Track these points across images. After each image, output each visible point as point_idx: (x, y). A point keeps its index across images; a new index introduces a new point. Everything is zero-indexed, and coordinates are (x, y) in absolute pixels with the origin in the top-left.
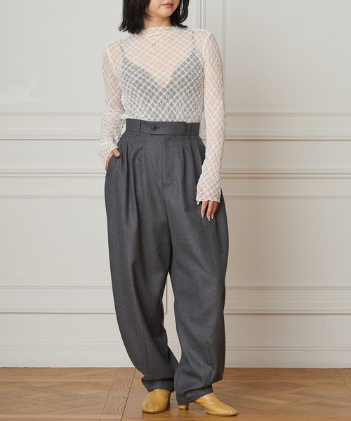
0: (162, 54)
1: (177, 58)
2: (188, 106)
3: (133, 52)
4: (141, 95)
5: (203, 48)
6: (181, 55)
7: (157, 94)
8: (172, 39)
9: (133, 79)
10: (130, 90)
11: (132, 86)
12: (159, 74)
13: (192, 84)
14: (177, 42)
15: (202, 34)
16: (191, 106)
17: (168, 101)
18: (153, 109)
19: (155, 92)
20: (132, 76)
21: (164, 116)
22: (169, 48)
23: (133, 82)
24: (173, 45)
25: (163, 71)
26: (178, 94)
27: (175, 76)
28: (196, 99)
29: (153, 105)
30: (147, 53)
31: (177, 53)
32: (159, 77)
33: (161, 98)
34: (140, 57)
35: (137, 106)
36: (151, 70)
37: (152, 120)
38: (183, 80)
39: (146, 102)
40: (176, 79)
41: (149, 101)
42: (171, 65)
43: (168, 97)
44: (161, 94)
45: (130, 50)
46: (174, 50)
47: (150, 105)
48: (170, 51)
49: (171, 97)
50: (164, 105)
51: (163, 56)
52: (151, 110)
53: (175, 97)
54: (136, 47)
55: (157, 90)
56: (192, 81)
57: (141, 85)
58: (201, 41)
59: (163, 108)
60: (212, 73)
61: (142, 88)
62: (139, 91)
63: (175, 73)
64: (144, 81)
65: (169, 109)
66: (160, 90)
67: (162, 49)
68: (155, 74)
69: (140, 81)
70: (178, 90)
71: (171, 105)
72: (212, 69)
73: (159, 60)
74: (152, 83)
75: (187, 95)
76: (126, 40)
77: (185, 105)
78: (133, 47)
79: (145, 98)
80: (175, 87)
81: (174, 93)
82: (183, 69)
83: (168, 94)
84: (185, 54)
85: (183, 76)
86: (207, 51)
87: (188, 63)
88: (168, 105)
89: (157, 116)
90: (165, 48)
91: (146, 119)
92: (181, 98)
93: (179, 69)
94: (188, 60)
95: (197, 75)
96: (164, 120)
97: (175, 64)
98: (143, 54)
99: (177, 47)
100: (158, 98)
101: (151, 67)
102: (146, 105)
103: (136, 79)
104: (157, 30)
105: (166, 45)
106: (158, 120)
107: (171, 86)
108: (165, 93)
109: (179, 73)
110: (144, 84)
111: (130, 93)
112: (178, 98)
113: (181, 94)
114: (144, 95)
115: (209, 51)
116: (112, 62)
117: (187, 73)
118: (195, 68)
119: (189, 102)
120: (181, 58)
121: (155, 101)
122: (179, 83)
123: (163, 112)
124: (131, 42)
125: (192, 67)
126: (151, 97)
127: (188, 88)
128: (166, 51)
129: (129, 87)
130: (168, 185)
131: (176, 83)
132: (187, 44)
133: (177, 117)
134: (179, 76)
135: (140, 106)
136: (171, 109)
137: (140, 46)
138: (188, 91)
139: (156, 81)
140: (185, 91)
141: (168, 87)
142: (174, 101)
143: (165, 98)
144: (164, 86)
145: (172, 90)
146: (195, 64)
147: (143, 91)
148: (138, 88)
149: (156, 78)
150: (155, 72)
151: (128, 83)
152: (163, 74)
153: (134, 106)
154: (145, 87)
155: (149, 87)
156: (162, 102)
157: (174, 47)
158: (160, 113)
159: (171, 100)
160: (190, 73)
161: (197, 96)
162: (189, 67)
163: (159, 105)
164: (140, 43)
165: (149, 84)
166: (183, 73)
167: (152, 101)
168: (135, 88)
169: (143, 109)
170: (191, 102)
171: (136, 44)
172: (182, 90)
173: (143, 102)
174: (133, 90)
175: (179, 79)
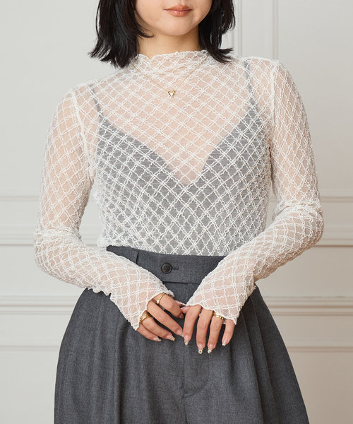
0: (189, 110)
1: (221, 121)
2: (239, 221)
3: (127, 105)
4: (145, 198)
5: (271, 97)
6: (227, 115)
7: (178, 197)
8: (207, 79)
9: (131, 164)
10: (124, 186)
11: (128, 178)
12: (184, 156)
13: (249, 177)
14: (216, 85)
15: (262, 67)
16: (244, 222)
17: (199, 213)
18: (168, 228)
19: (174, 193)
20: (130, 156)
21: (188, 244)
22: (203, 97)
23: (132, 170)
24: (210, 91)
25: (191, 149)
26: (220, 198)
27: (218, 161)
28: (256, 207)
29: (168, 221)
30: (156, 108)
31: (219, 109)
32: (184, 162)
33: (186, 205)
34: (142, 115)
35: (134, 219)
36: (167, 144)
37: (163, 250)
38: (232, 169)
39: (154, 213)
40: (217, 168)
41: (160, 212)
42: (207, 135)
43: (200, 204)
44: (186, 197)
45: (120, 100)
46: (212, 104)
47: (161, 220)
48: (204, 104)
49: (207, 204)
50: (191, 220)
51: (190, 116)
52: (162, 230)
53: (213, 205)
54: (132, 94)
55: (178, 190)
56: (250, 170)
57: (147, 177)
58: (264, 81)
59: (188, 228)
60: (295, 147)
61: (149, 184)
62: (143, 191)
63: (216, 154)
64: (154, 169)
65: (200, 229)
66: (185, 190)
67: (187, 99)
68: (176, 155)
69: (146, 170)
70: (222, 190)
71: (206, 221)
72: (294, 137)
73: (182, 124)
74: (170, 175)
75: (237, 199)
76: (111, 80)
77: (233, 221)
78: (126, 94)
79: (153, 205)
80: (216, 183)
81: (213, 197)
82: (232, 147)
83: (201, 197)
84: (234, 114)
85: (233, 162)
86: (280, 102)
87: (242, 134)
88: (198, 221)
89: (174, 243)
90: (194, 98)
91: (151, 249)
92: (226, 206)
93: (224, 147)
94: (242, 127)
95: (259, 159)
96: (187, 252)
97: (216, 134)
98: (149, 109)
99: (218, 96)
100: (179, 205)
101: (168, 137)
102: (154, 219)
103: (137, 163)
104: (174, 58)
105: (194, 92)
106: (174, 251)
107: (208, 183)
108: (194, 197)
109: (224, 154)
110: (154, 176)
111: (120, 193)
112: (219, 206)
113: (226, 199)
114: (152, 198)
115: (283, 100)
116: (81, 124)
117: (239, 154)
118: (256, 144)
119: (240, 214)
120: (228, 121)
121: (174, 213)
122: (224, 176)
123: (188, 235)
124: (121, 83)
125: (250, 141)
126: (166, 204)
127: (241, 185)
128: (195, 104)
129: (122, 180)
130: (196, 390)
131: (218, 175)
132: (237, 89)
133: (216, 246)
134: (225, 162)
135: (140, 220)
136: (205, 229)
137: (141, 93)
138: (240, 192)
139: (176, 169)
140: (234, 191)
141: (201, 183)
142: (213, 213)
143: (193, 205)
144: (194, 182)
145: (208, 190)
146: (255, 135)
147: (150, 191)
148: (142, 183)
149: (176, 163)
150: (175, 149)
151: (120, 172)
152: (193, 155)
153: (128, 219)
154: (156, 183)
155: (163, 183)
156: (187, 213)
157: (212, 97)
158: (181, 236)
159: (206, 212)
160: (245, 155)
161: (257, 200)
162: (244, 142)
163: (181, 221)
164: (141, 86)
165: (163, 176)
166: (232, 154)
167: (167, 212)
168: (135, 184)
169: (145, 227)
170: (245, 215)
171: (133, 87)
172: (228, 191)
173: (149, 214)
174: (130, 186)
175: (225, 169)
